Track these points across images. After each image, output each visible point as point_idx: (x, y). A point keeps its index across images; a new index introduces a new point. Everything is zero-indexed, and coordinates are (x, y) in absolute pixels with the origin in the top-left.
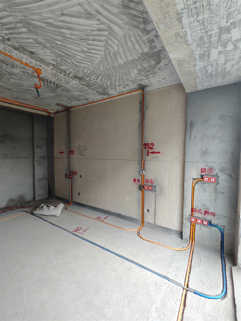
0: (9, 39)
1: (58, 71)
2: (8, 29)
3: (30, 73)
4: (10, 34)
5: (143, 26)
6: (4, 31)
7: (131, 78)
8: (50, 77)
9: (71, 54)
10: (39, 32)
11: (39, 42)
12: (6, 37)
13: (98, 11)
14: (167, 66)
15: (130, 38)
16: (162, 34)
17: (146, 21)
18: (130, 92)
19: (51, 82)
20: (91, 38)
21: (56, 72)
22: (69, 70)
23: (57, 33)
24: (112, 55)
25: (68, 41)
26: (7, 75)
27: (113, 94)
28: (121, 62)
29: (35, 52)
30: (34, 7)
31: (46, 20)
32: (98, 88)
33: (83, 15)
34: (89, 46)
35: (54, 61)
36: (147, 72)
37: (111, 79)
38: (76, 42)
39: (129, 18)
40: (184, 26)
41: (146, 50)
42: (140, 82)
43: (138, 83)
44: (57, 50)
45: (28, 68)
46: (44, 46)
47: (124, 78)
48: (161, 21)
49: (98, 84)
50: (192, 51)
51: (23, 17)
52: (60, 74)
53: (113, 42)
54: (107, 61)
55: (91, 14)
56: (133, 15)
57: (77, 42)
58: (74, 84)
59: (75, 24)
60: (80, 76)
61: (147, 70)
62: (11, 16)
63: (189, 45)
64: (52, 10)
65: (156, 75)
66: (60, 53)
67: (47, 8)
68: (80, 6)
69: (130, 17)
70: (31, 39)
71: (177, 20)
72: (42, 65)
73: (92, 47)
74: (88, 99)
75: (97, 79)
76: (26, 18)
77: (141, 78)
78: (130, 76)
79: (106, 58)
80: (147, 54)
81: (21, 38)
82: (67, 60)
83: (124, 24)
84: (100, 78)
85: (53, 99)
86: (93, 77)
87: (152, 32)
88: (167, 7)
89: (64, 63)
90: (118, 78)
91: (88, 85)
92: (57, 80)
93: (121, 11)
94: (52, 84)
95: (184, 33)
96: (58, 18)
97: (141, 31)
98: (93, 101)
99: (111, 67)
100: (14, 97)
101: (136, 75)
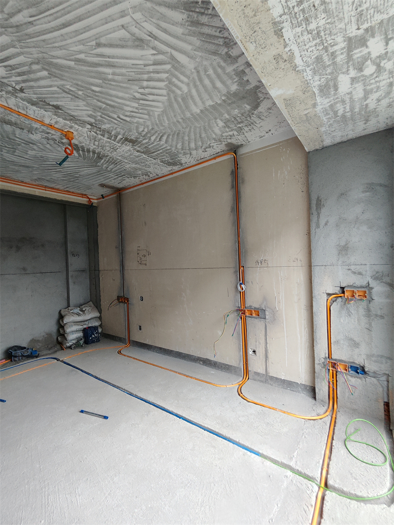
0: (22, 90)
1: (98, 132)
2: (19, 74)
3: (56, 139)
4: (24, 81)
5: (226, 50)
6: (14, 77)
7: (213, 134)
8: (88, 143)
9: (116, 104)
10: (66, 74)
11: (67, 90)
12: (18, 87)
13: (152, 34)
14: (270, 111)
15: (206, 71)
16: (253, 59)
17: (229, 42)
18: (215, 158)
19: (88, 151)
20: (145, 76)
21: (95, 134)
22: (116, 129)
23: (93, 74)
24: (180, 100)
25: (110, 84)
26: (23, 145)
27: (188, 163)
28: (196, 110)
29: (61, 106)
30: (55, 38)
31: (75, 55)
32: (163, 156)
33: (130, 43)
34: (143, 90)
35: (91, 117)
36: (240, 123)
37: (183, 138)
38: (121, 85)
39: (201, 40)
40: (287, 42)
41: (234, 88)
42: (229, 141)
43: (226, 143)
44: (95, 101)
45: (53, 132)
46: (74, 96)
47: (203, 135)
48: (248, 38)
49: (162, 149)
50: (306, 82)
51: (40, 55)
52: (102, 137)
53: (180, 81)
54: (174, 111)
55: (141, 40)
56: (208, 35)
57: (124, 85)
58: (125, 151)
59: (118, 57)
60: (132, 138)
61: (239, 121)
62: (22, 53)
63: (300, 72)
64: (83, 40)
65: (254, 127)
66: (100, 104)
67: (75, 37)
68: (125, 29)
69: (203, 39)
70: (55, 86)
71: (274, 33)
72: (73, 125)
73: (147, 91)
74: (149, 173)
75: (160, 140)
76: (45, 55)
77: (231, 133)
78: (213, 131)
79: (171, 105)
80: (235, 94)
81: (39, 87)
82: (111, 114)
83: (195, 50)
84: (165, 138)
85: (95, 177)
86: (153, 138)
87: (240, 59)
88: (255, 15)
89: (107, 119)
90: (193, 137)
91: (147, 152)
92: (98, 146)
93: (187, 31)
94: (91, 153)
95: (289, 54)
96: (92, 50)
97: (222, 59)
98: (157, 177)
99: (180, 120)
100: (36, 178)
101: (222, 129)
